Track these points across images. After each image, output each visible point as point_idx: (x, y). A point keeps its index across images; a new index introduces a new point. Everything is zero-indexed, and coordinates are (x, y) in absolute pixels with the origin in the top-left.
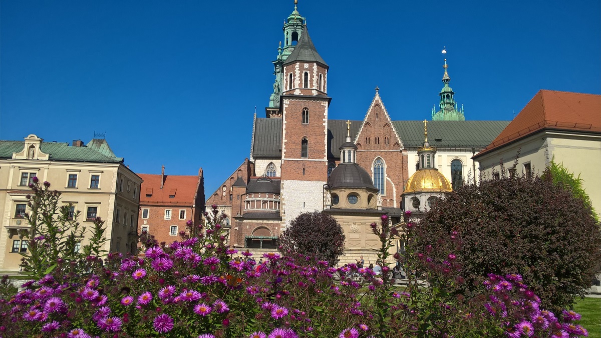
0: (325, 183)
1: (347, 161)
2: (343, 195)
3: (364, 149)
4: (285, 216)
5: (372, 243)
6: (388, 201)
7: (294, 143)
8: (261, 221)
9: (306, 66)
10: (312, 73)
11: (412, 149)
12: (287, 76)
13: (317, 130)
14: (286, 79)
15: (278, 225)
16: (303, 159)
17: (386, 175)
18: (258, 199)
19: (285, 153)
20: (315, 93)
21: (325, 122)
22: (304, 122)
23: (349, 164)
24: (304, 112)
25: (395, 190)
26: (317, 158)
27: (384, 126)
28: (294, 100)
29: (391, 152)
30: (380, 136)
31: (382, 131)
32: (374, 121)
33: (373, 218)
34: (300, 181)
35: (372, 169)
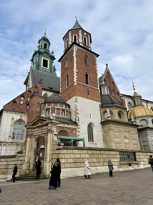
0: (100, 103)
2: (116, 112)
4: (79, 123)
7: (81, 74)
9: (85, 34)
10: (88, 39)
12: (72, 36)
13: (93, 70)
14: (72, 38)
15: (75, 130)
18: (58, 107)
19: (76, 78)
21: (96, 67)
22: (85, 63)
24: (85, 58)
27: (112, 83)
28: (80, 48)
29: (116, 96)
30: (111, 87)
31: (111, 85)
32: (107, 79)
33: (133, 129)
34: (87, 99)
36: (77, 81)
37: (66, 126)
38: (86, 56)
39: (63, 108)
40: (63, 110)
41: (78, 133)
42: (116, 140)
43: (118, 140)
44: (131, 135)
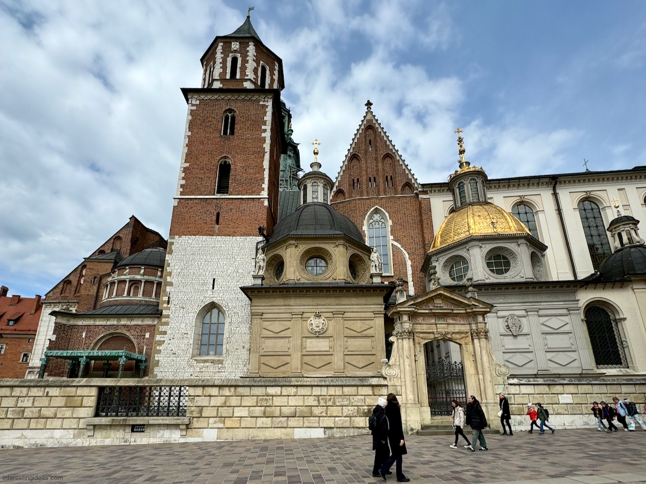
0: (261, 238)
2: (292, 253)
3: (351, 197)
5: (361, 361)
8: (114, 321)
10: (245, 57)
11: (437, 189)
13: (249, 145)
16: (218, 196)
17: (392, 238)
18: (122, 278)
21: (265, 131)
23: (316, 204)
24: (226, 117)
25: (409, 262)
26: (247, 193)
27: (384, 158)
29: (399, 198)
30: (378, 174)
31: (380, 165)
32: (366, 152)
33: (363, 300)
34: (208, 238)
35: (365, 228)
36: (181, 193)
38: (230, 111)
40: (135, 283)
41: (158, 338)
42: (270, 345)
43: (280, 345)
44: (349, 324)
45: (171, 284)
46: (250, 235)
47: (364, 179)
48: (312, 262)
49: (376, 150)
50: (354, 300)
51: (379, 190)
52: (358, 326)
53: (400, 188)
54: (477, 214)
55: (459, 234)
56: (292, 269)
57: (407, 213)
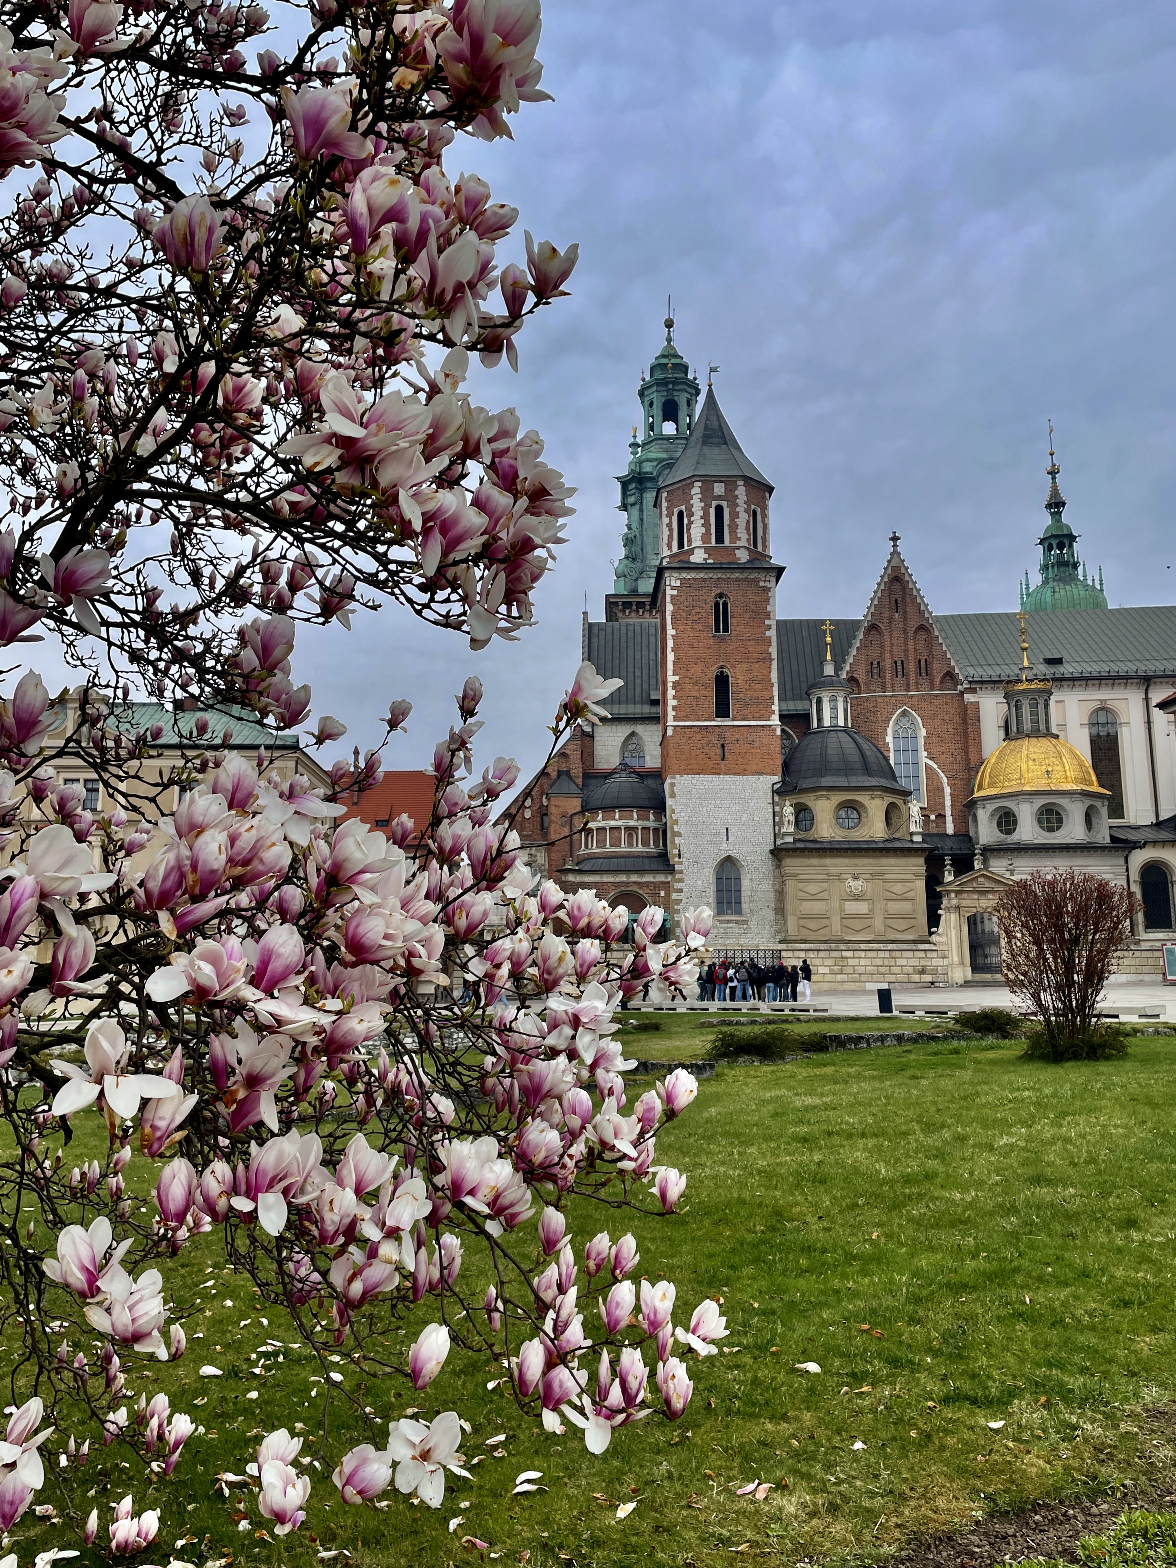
0: (776, 779)
1: (827, 722)
2: (823, 806)
3: (869, 691)
4: (681, 863)
5: (902, 925)
6: (933, 817)
7: (696, 683)
8: (623, 878)
9: (719, 489)
10: (733, 505)
11: (989, 686)
12: (670, 515)
13: (751, 649)
14: (669, 525)
15: (666, 885)
16: (719, 722)
17: (925, 754)
18: (613, 823)
19: (674, 708)
20: (743, 556)
21: (769, 627)
22: (717, 630)
23: (835, 728)
24: (717, 605)
25: (947, 790)
26: (754, 719)
27: (916, 632)
28: (693, 575)
29: (936, 696)
30: (907, 656)
31: (911, 643)
32: (891, 619)
33: (902, 861)
34: (714, 778)
35: (889, 739)
36: (676, 718)
37: (634, 878)
38: (721, 596)
39: (632, 823)
40: (630, 829)
41: (674, 896)
42: (808, 907)
43: (817, 907)
44: (888, 885)
45: (679, 835)
46: (762, 774)
47: (888, 664)
48: (842, 813)
49: (905, 619)
50: (893, 861)
51: (908, 680)
52: (898, 888)
53: (938, 680)
54: (1032, 756)
55: (1010, 780)
56: (825, 826)
57: (947, 718)
